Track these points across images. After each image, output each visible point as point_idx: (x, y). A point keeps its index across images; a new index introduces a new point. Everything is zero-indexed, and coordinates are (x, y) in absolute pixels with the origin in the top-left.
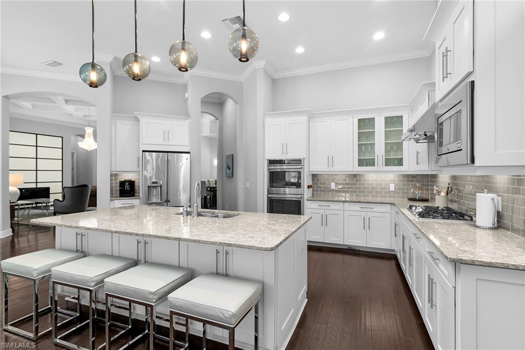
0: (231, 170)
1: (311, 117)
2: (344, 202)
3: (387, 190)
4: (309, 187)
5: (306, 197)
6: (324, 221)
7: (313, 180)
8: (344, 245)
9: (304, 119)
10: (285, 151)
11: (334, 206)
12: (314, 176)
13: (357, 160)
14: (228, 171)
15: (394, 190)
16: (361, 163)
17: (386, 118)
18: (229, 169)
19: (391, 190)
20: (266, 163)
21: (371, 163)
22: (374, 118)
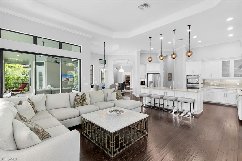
0: (171, 78)
1: (203, 61)
2: (216, 88)
3: (236, 85)
4: (202, 84)
5: (201, 87)
6: (208, 94)
7: (203, 81)
8: (216, 102)
9: (200, 62)
10: (193, 72)
11: (212, 90)
12: (204, 80)
13: (222, 75)
14: (169, 79)
15: (239, 85)
16: (223, 76)
17: (234, 60)
18: (170, 78)
19: (237, 85)
20: (186, 76)
21: (228, 76)
22: (229, 61)
